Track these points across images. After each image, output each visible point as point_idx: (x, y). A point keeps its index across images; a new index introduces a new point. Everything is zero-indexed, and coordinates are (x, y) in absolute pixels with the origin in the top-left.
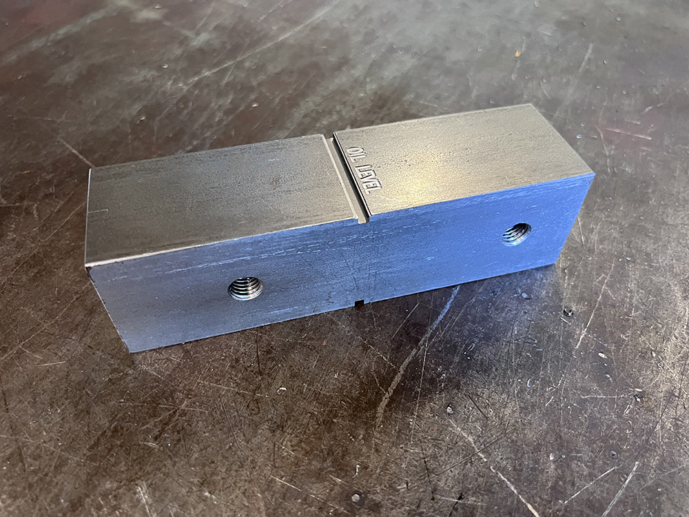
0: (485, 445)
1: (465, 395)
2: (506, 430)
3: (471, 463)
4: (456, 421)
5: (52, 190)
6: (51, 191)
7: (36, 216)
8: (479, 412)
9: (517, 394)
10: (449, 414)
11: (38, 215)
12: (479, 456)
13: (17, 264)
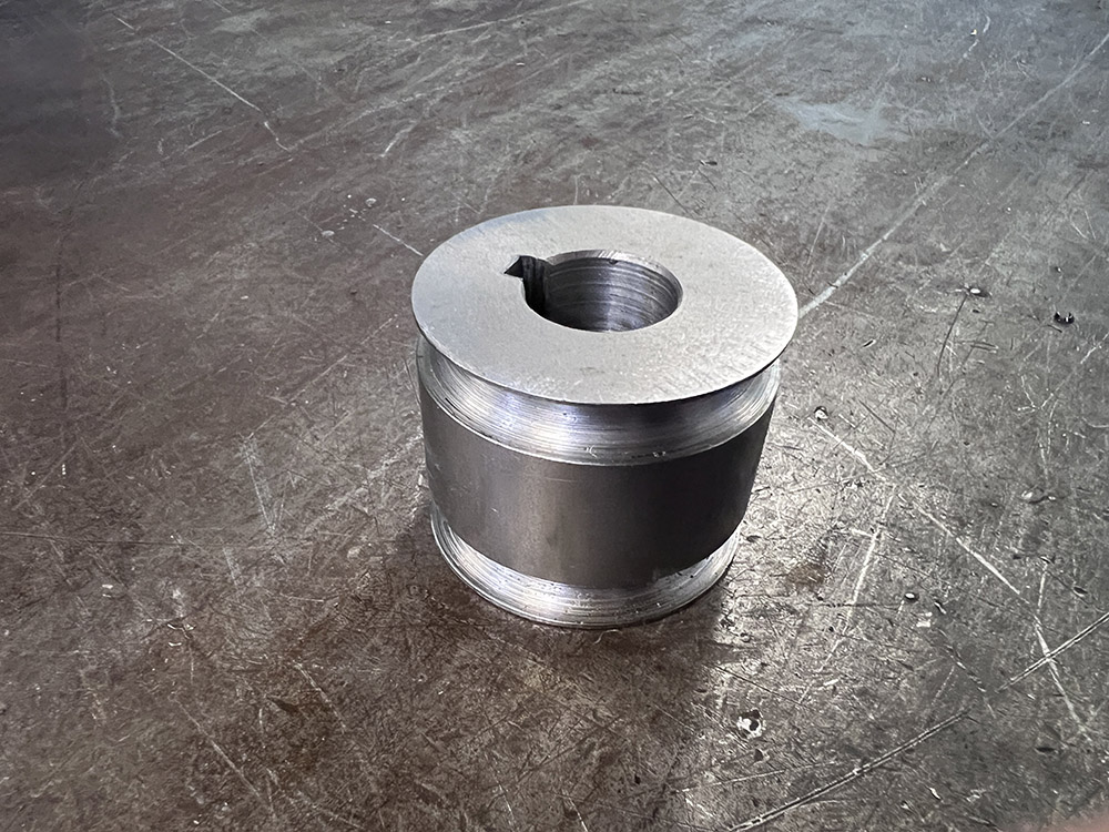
0: (887, 465)
1: (854, 399)
2: (933, 450)
3: (860, 485)
4: (833, 428)
8: (879, 422)
9: (957, 409)
10: (819, 419)
12: (875, 478)
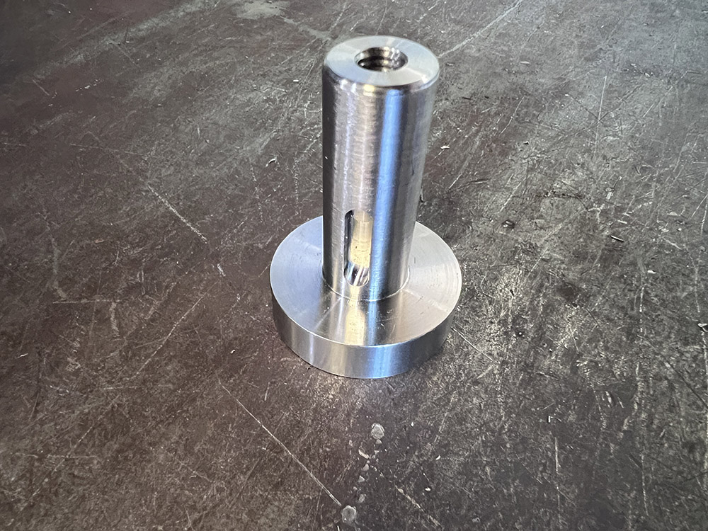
5: (140, 277)
6: (138, 280)
7: (114, 327)
11: (119, 326)
13: (83, 427)
